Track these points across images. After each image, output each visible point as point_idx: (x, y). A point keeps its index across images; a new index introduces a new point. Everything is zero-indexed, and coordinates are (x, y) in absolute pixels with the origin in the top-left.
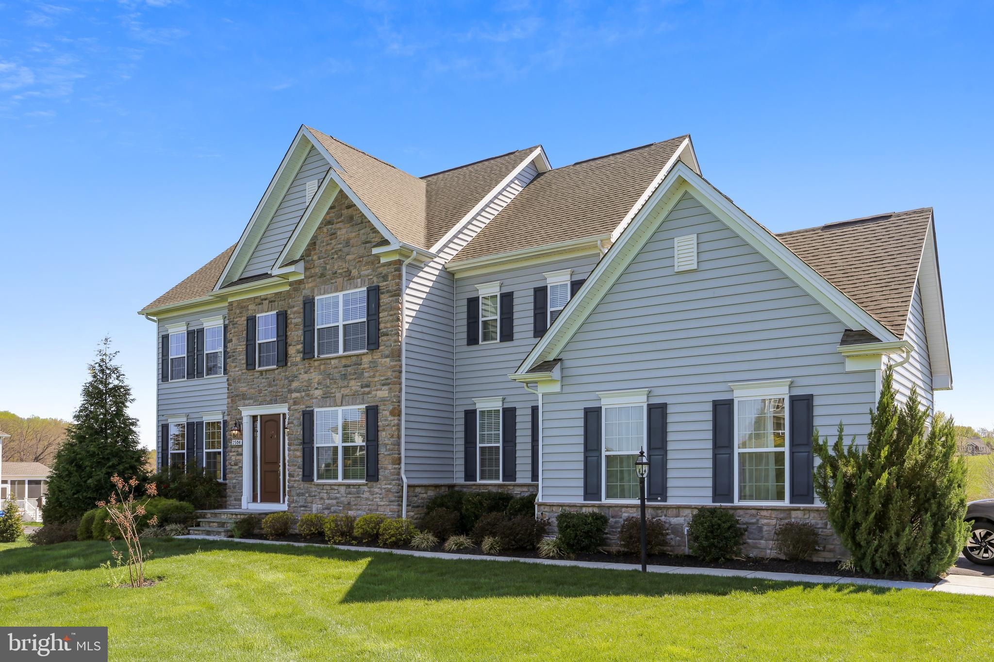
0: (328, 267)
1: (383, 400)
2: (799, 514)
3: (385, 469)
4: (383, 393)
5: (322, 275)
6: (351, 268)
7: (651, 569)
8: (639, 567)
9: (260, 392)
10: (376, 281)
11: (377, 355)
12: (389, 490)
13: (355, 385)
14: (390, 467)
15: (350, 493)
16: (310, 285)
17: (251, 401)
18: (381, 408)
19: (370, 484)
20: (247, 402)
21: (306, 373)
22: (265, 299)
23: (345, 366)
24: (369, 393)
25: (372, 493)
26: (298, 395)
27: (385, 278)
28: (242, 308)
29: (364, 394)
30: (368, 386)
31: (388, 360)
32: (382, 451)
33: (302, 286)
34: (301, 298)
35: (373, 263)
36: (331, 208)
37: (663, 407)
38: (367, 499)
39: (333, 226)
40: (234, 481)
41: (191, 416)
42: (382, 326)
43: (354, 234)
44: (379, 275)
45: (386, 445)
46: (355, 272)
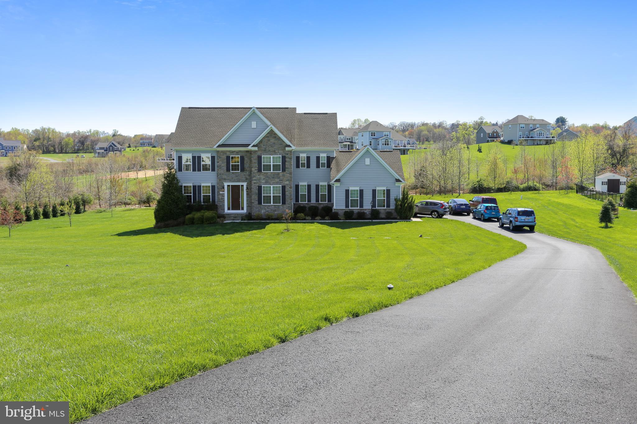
0: (267, 149)
1: (287, 184)
2: (388, 210)
3: (288, 201)
4: (287, 183)
5: (265, 150)
6: (275, 150)
7: (373, 221)
8: (371, 221)
9: (232, 178)
10: (284, 155)
11: (285, 173)
12: (289, 206)
13: (277, 180)
14: (289, 201)
15: (276, 207)
16: (260, 152)
17: (229, 181)
18: (286, 186)
19: (283, 205)
20: (226, 181)
21: (259, 176)
22: (235, 152)
23: (273, 175)
24: (282, 182)
25: (283, 207)
26: (255, 181)
27: (287, 154)
28: (224, 153)
29: (280, 182)
30: (282, 181)
31: (288, 174)
32: (287, 197)
33: (257, 152)
34: (257, 155)
35: (283, 150)
36: (268, 133)
37: (363, 190)
38: (282, 209)
39: (269, 138)
40: (221, 204)
41: (194, 183)
42: (286, 166)
43: (276, 141)
44: (285, 153)
45: (288, 195)
46: (277, 151)
